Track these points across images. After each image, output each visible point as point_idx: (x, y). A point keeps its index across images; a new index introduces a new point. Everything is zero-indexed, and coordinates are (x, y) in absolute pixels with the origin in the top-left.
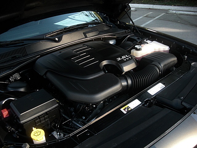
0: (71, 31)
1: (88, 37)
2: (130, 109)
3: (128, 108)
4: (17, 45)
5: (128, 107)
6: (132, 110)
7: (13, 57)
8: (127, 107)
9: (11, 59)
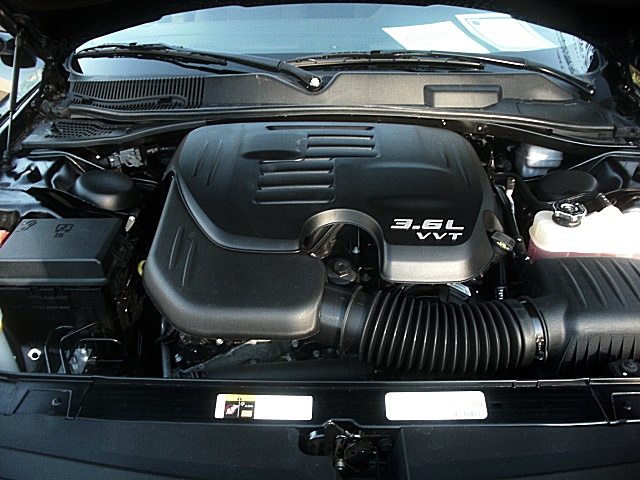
0: (407, 67)
1: (436, 106)
2: (246, 414)
3: (250, 406)
4: (210, 66)
5: (253, 403)
6: (250, 420)
7: (163, 100)
8: (247, 403)
9: (156, 102)
